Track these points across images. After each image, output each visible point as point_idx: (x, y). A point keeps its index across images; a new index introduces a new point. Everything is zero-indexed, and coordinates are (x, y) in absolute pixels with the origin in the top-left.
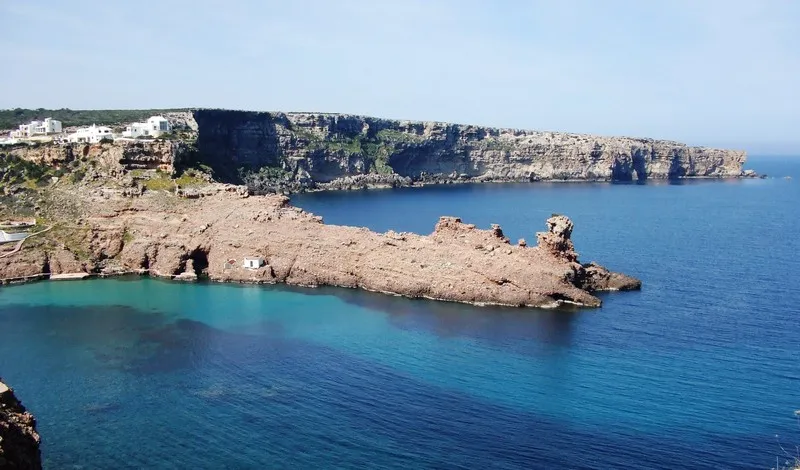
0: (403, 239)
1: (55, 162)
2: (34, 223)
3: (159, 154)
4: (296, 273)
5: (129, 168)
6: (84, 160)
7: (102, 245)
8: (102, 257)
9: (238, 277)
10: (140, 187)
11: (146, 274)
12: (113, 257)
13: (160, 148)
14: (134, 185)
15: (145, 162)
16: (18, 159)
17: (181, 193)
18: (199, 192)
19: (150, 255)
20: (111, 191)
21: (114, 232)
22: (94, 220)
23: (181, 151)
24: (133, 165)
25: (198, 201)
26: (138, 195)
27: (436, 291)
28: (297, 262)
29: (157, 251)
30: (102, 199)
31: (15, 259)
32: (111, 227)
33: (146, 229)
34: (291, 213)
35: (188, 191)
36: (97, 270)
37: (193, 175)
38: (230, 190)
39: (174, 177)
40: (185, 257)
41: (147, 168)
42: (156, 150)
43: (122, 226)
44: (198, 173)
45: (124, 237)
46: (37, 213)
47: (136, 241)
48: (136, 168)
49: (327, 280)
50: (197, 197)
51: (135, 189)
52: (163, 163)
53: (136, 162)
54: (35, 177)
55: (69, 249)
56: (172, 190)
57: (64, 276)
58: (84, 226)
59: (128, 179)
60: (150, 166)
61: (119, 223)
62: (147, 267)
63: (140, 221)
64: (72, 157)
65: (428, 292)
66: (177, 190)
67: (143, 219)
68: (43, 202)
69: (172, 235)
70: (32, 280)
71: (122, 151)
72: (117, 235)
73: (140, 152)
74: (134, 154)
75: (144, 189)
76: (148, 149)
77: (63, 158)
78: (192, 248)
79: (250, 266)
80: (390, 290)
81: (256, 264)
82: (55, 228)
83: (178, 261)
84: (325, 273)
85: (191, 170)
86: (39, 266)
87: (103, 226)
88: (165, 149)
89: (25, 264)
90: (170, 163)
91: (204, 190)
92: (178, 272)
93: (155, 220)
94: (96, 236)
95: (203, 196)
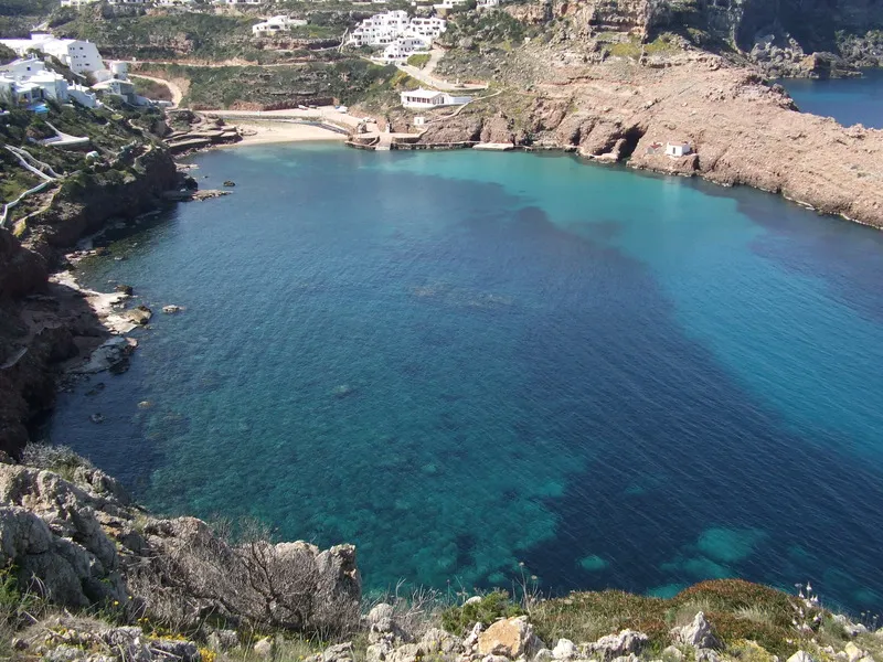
0: (859, 137)
1: (535, 20)
2: (487, 87)
3: (633, 14)
4: (721, 166)
5: (599, 30)
6: (561, 20)
7: (544, 116)
8: (540, 128)
9: (655, 165)
10: (603, 52)
11: (572, 151)
12: (551, 129)
13: (635, 7)
14: (598, 49)
15: (618, 23)
16: (508, 16)
17: (644, 61)
18: (667, 60)
19: (584, 130)
20: (573, 55)
21: (558, 102)
22: (544, 87)
23: (658, 12)
24: (603, 27)
25: (662, 71)
26: (599, 61)
27: (855, 210)
28: (727, 154)
29: (593, 126)
30: (561, 64)
31: (449, 124)
32: (559, 96)
33: (592, 102)
34: (753, 92)
35: (654, 59)
36: (528, 142)
37: (667, 40)
38: (701, 60)
39: (645, 41)
40: (616, 136)
41: (619, 31)
42: (631, 9)
43: (570, 96)
44: (674, 39)
45: (567, 107)
46: (494, 76)
47: (576, 113)
48: (607, 30)
49: (748, 180)
50: (662, 66)
51: (597, 54)
52: (637, 25)
53: (610, 23)
54: (514, 36)
55: (506, 117)
56: (636, 58)
57: (490, 145)
58: (532, 94)
59: (592, 43)
60: (623, 27)
61: (568, 92)
62: (577, 144)
63: (589, 91)
64: (551, 15)
65: (848, 209)
66: (642, 57)
67: (594, 89)
68: (506, 64)
69: (618, 109)
70: (456, 147)
71: (593, 10)
72: (561, 105)
73: (613, 12)
74: (606, 14)
75: (607, 55)
76: (621, 8)
77: (541, 17)
78: (628, 126)
79: (672, 153)
80: (807, 200)
81: (679, 151)
82: (504, 93)
83: (605, 139)
84: (749, 170)
85: (668, 34)
86: (470, 132)
87: (551, 95)
88: (639, 9)
89: (456, 130)
90: (642, 25)
91: (673, 59)
92: (600, 152)
93: (605, 90)
94: (540, 105)
95: (670, 65)
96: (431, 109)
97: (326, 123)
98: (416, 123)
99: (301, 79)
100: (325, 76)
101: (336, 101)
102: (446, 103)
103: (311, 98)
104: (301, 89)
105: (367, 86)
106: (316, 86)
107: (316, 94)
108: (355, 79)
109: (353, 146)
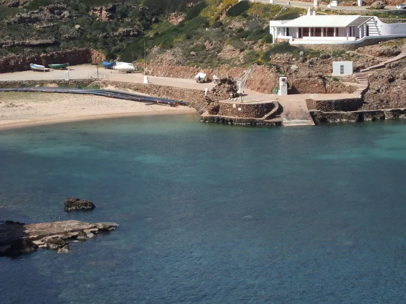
96: (355, 46)
97: (111, 88)
98: (336, 73)
99: (22, 20)
100: (66, 13)
101: (97, 54)
102: (373, 34)
103: (51, 51)
104: (28, 36)
105: (147, 27)
106: (55, 30)
107: (56, 44)
108: (124, 15)
109: (224, 121)
